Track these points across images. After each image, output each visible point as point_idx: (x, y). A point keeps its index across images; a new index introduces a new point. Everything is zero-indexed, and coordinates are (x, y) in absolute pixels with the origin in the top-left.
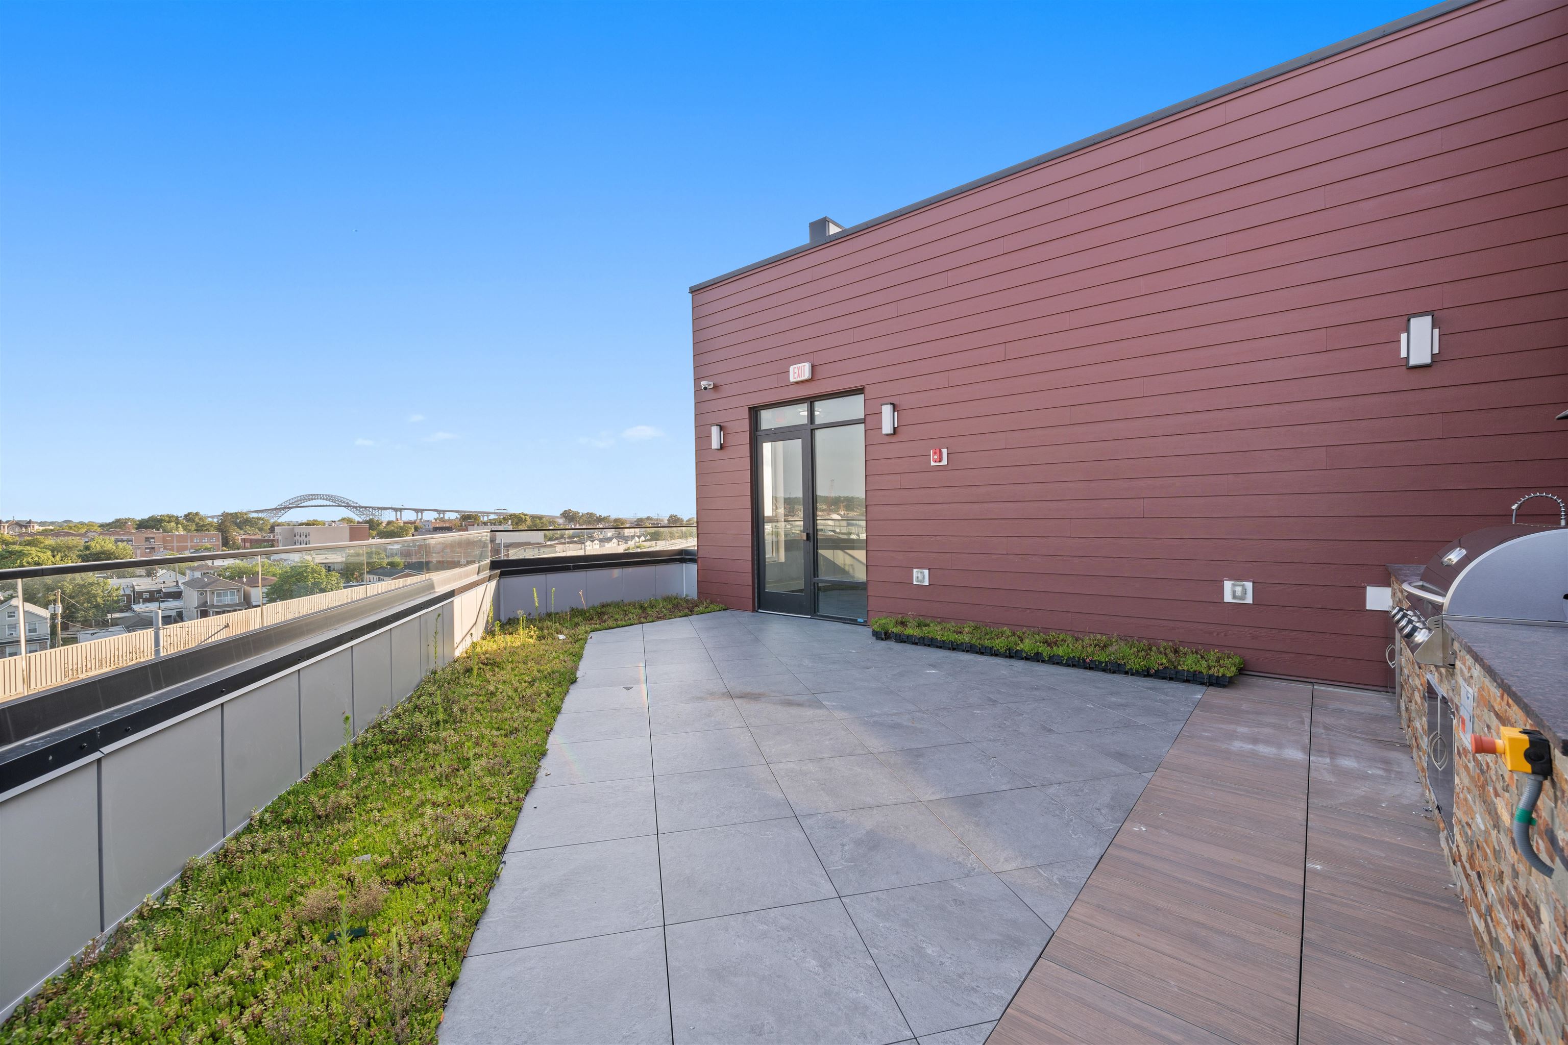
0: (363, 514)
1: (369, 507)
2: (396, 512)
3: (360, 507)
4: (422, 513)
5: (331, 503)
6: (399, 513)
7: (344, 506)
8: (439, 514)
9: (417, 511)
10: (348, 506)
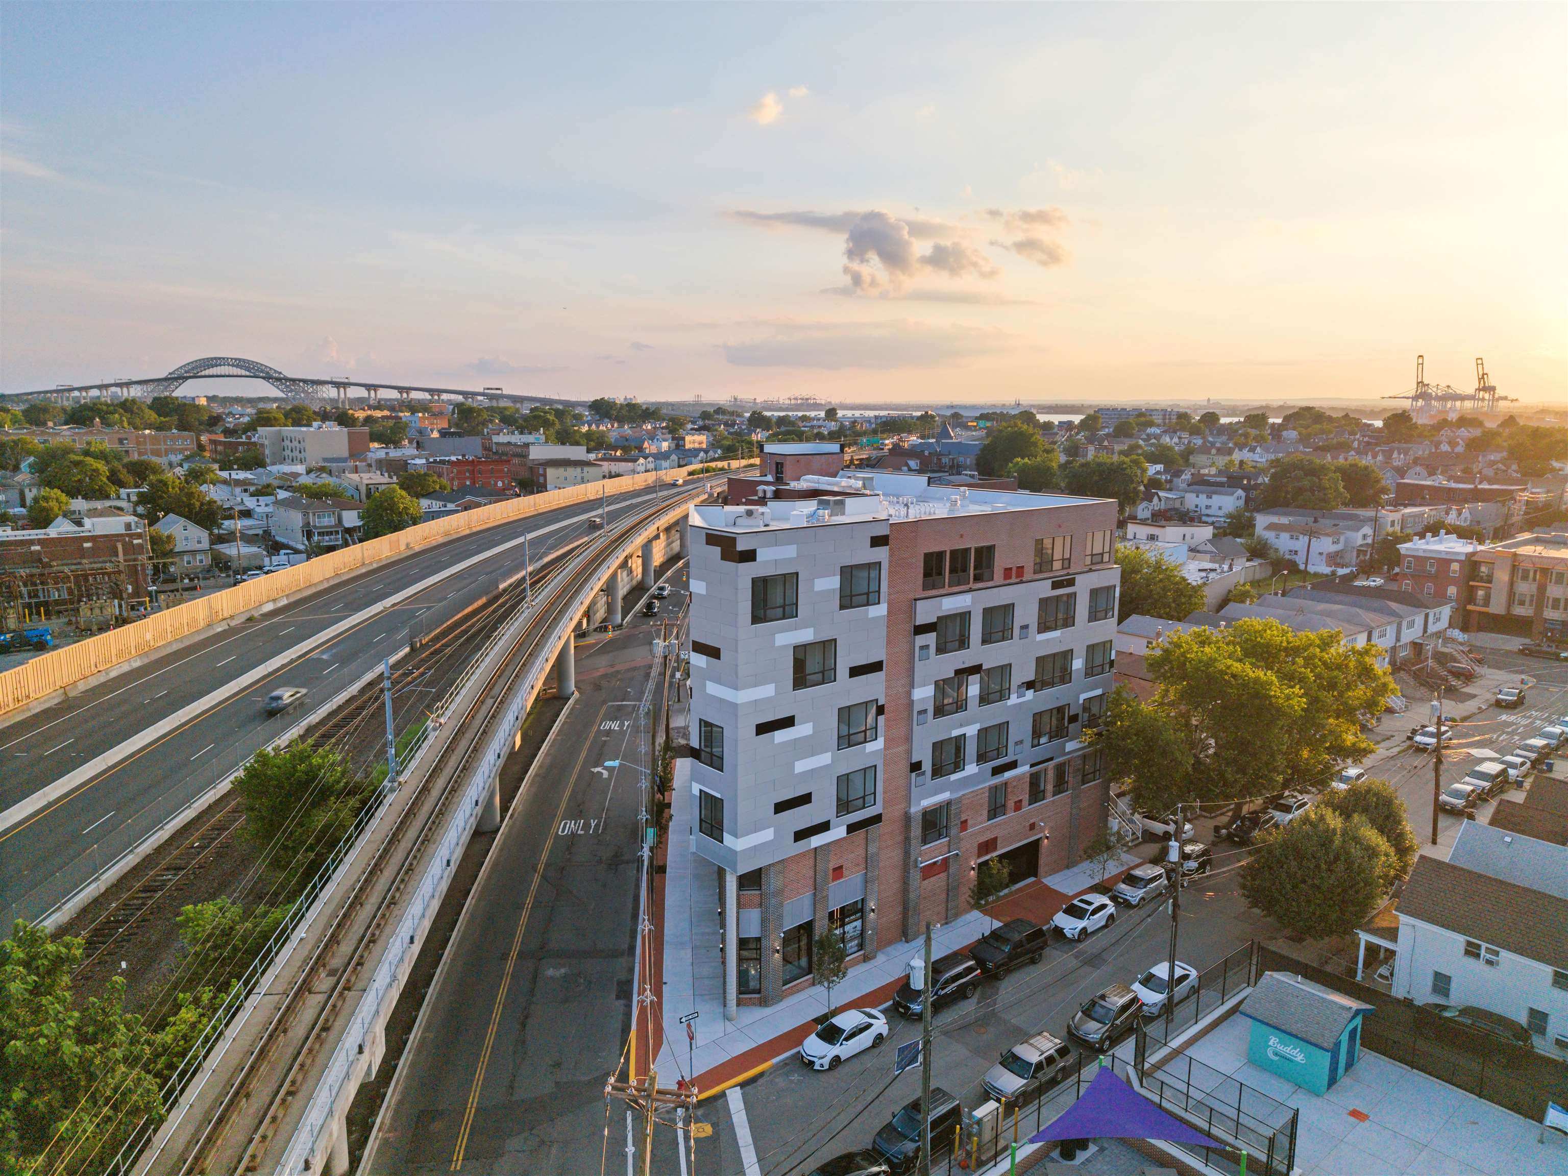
0: (291, 391)
1: (300, 380)
2: (338, 388)
3: (287, 379)
4: (375, 391)
5: (244, 372)
6: (342, 390)
7: (264, 378)
8: (401, 393)
9: (368, 387)
10: (268, 378)
